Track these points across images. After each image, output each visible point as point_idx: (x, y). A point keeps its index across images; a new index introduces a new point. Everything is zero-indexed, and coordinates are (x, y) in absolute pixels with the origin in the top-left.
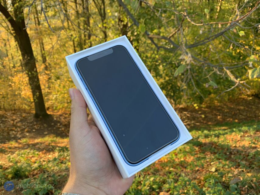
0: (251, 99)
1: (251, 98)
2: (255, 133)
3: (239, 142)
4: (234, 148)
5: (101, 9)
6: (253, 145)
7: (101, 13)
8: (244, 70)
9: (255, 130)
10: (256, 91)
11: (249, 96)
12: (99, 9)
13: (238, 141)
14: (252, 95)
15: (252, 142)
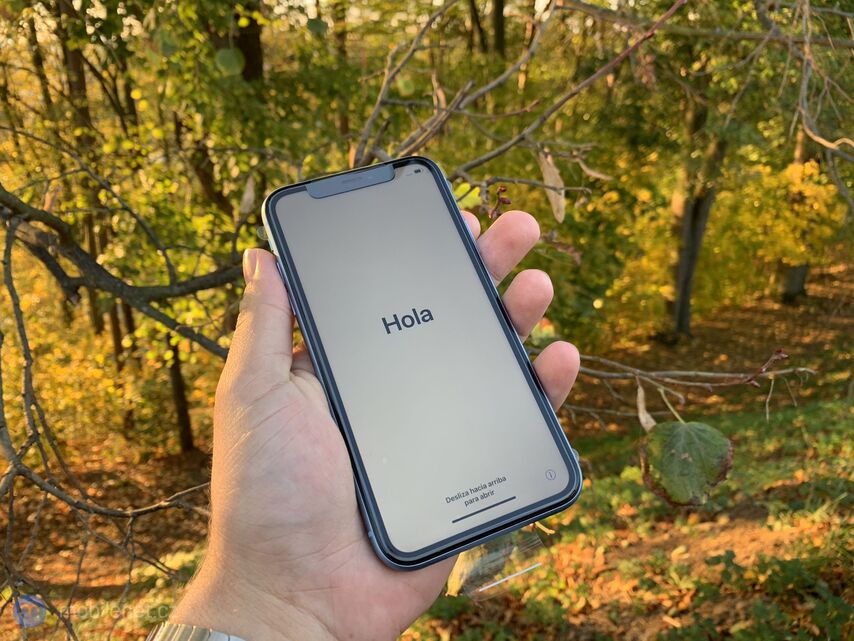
0: (647, 352)
1: (646, 348)
2: (653, 528)
3: (600, 579)
4: (582, 618)
5: (115, 90)
6: (649, 597)
7: (119, 103)
8: (613, 267)
9: (652, 516)
10: (659, 325)
11: (638, 340)
12: (110, 91)
13: (597, 576)
14: (650, 338)
15: (643, 582)
